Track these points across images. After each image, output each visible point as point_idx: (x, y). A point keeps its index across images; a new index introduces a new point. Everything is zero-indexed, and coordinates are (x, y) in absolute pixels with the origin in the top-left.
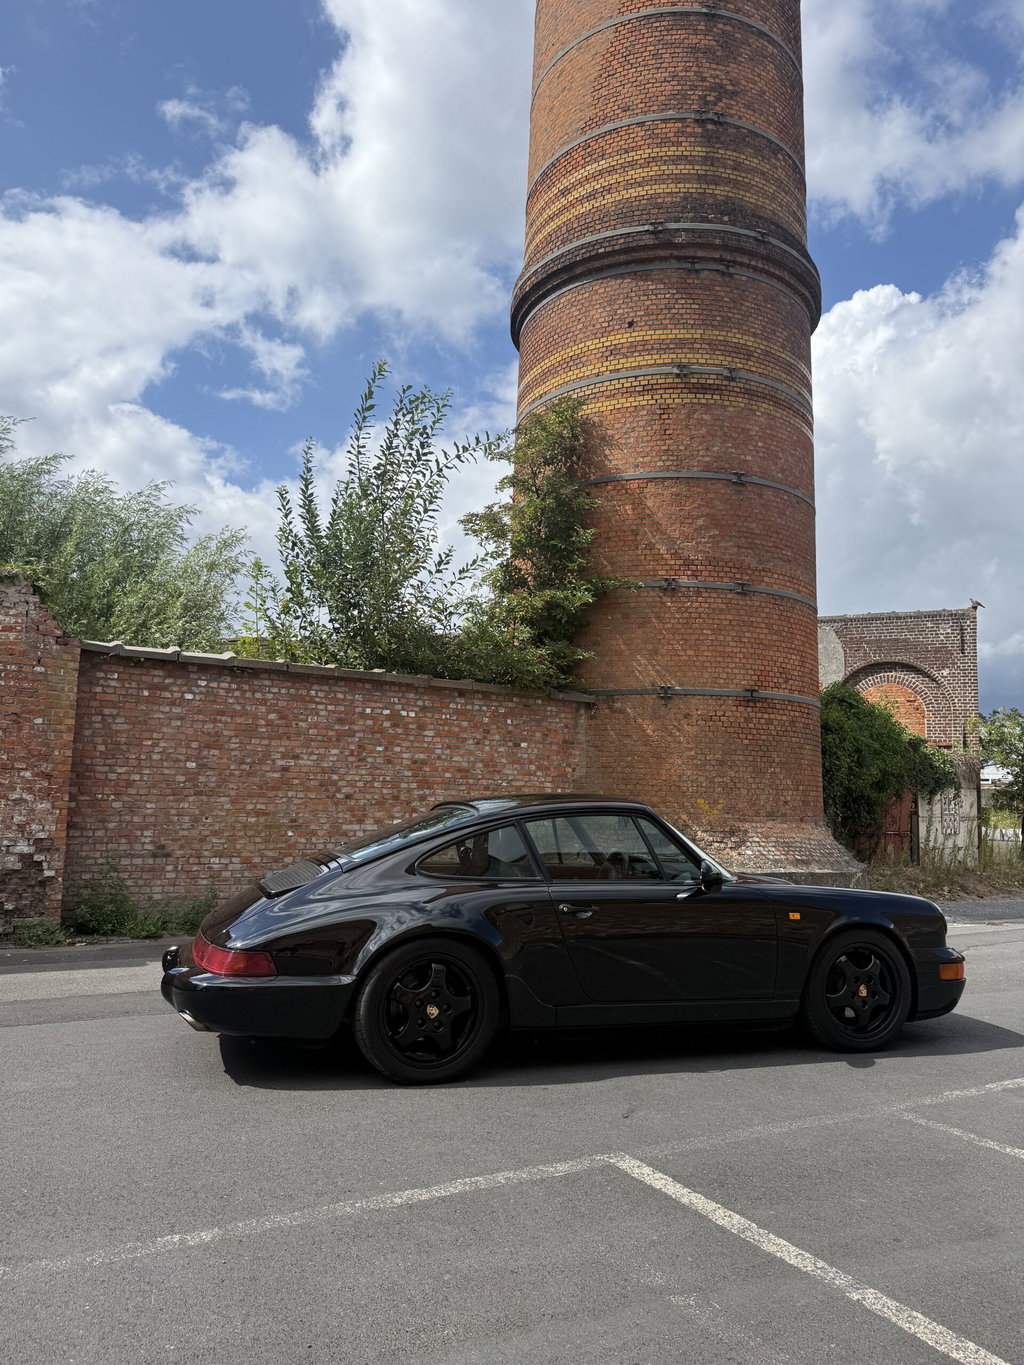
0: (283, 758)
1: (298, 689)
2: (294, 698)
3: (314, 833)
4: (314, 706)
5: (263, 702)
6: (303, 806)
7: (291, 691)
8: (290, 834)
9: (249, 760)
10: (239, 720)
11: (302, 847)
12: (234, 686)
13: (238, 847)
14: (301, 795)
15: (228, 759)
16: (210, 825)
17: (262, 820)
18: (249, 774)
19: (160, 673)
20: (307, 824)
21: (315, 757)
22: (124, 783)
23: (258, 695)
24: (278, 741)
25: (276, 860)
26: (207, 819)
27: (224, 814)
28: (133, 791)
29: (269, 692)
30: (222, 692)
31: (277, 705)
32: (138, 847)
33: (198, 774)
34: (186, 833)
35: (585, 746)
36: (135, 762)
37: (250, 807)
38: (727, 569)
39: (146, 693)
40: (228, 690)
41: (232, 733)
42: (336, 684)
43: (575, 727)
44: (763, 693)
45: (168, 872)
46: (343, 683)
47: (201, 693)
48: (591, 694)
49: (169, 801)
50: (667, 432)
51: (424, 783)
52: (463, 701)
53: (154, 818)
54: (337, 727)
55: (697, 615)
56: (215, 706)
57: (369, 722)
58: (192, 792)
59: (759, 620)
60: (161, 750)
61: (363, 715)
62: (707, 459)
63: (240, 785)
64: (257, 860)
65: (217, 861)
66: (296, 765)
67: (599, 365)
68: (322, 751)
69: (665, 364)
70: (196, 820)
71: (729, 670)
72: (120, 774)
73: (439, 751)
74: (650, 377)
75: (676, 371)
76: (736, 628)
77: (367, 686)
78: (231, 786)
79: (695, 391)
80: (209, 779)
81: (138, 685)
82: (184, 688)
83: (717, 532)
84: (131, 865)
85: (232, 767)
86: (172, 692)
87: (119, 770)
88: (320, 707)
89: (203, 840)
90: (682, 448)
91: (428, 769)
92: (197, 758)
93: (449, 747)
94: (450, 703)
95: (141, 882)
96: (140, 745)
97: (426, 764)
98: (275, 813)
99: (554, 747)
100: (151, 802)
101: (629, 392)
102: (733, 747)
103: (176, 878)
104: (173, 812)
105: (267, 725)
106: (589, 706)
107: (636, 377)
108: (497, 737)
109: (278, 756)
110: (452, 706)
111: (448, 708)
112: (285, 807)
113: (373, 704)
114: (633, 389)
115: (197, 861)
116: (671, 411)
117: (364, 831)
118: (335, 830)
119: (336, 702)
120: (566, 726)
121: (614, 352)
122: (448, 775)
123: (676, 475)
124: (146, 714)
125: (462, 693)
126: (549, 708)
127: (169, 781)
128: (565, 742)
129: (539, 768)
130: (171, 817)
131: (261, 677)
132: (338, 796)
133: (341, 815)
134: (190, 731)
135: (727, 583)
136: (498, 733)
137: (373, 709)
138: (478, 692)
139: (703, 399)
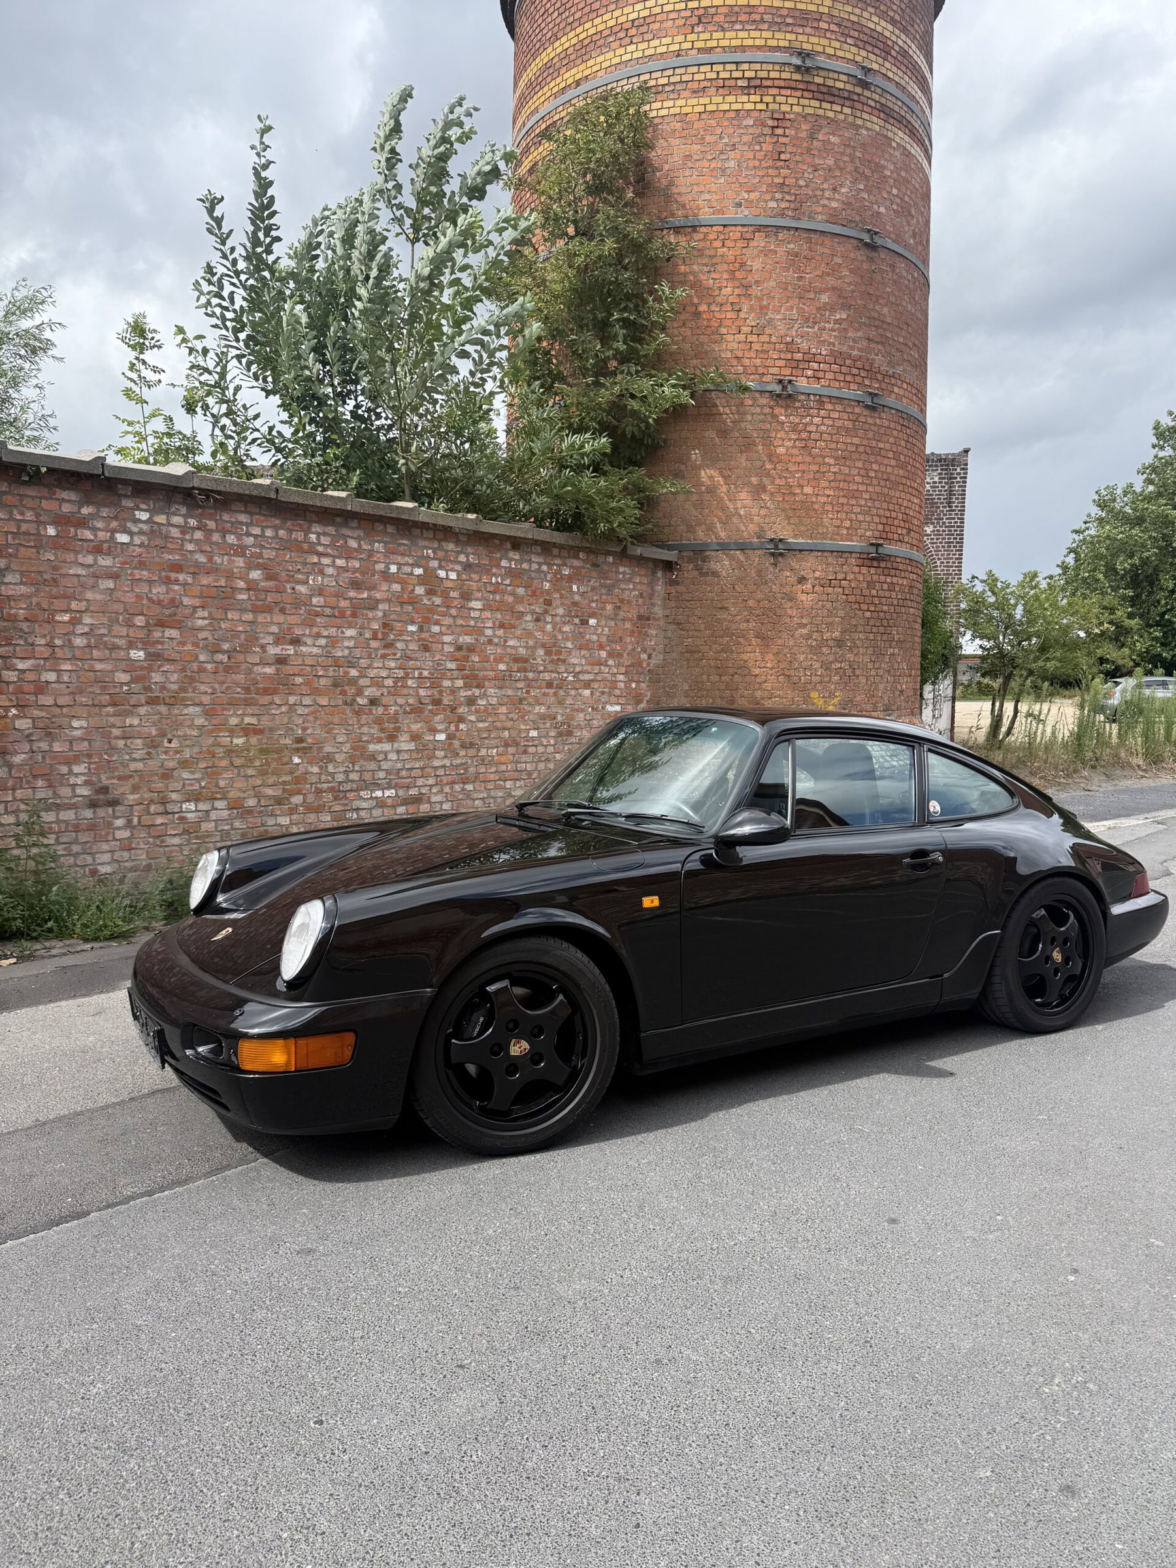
0: (277, 642)
1: (290, 531)
2: (287, 545)
3: (329, 758)
4: (316, 560)
5: (240, 550)
6: (311, 718)
7: (282, 533)
8: (296, 760)
9: (226, 646)
10: (205, 580)
11: (314, 779)
12: (192, 522)
13: (222, 783)
14: (307, 701)
15: (196, 645)
16: (177, 752)
17: (254, 740)
18: (228, 669)
19: (72, 495)
20: (320, 744)
21: (323, 642)
22: (31, 688)
23: (231, 539)
24: (268, 616)
25: (279, 801)
26: (170, 741)
27: (195, 733)
28: (47, 700)
29: (248, 534)
30: (175, 533)
31: (260, 555)
32: (65, 792)
33: (150, 669)
34: (140, 766)
35: (662, 623)
36: (47, 652)
37: (234, 721)
38: (855, 371)
39: (51, 531)
40: (184, 529)
41: (197, 602)
42: (345, 524)
43: (651, 596)
44: (889, 548)
45: (119, 828)
46: (354, 523)
47: (141, 532)
48: (670, 548)
49: (108, 715)
50: (783, 157)
51: (474, 680)
52: (517, 557)
53: (86, 743)
54: (352, 594)
55: (817, 436)
56: (167, 556)
57: (396, 587)
58: (143, 698)
59: (888, 446)
60: (86, 629)
61: (386, 576)
62: (834, 204)
63: (217, 686)
64: (251, 802)
65: (192, 807)
66: (296, 654)
67: (680, 38)
68: (333, 631)
69: (778, 48)
70: (152, 744)
71: (853, 516)
72: (23, 671)
73: (489, 632)
74: (758, 67)
75: (797, 61)
76: (864, 457)
77: (390, 529)
78: (203, 688)
79: (820, 96)
80: (166, 678)
81: (38, 515)
82: (114, 524)
83: (844, 316)
84: (58, 822)
85: (202, 658)
86: (94, 530)
87: (21, 665)
88: (326, 561)
89: (167, 775)
90: (802, 183)
91: (476, 659)
92: (146, 644)
93: (502, 626)
94: (501, 559)
95: (76, 848)
96: (50, 621)
97: (473, 651)
98: (271, 730)
99: (628, 625)
100: (78, 718)
101: (725, 87)
102: (854, 622)
103: (132, 837)
104: (116, 732)
105: (249, 589)
106: (668, 566)
107: (737, 63)
108: (561, 611)
109: (270, 639)
110: (504, 563)
111: (498, 566)
112: (286, 720)
113: (400, 559)
114: (732, 83)
115: (161, 809)
116: (788, 124)
117: (398, 752)
118: (359, 752)
119: (348, 555)
120: (641, 595)
121: (704, 20)
122: (502, 667)
123: (794, 224)
124: (55, 568)
125: (517, 544)
126: (621, 569)
127: (103, 682)
128: (640, 617)
129: (611, 655)
130: (113, 742)
131: (234, 507)
132: (360, 701)
133: (365, 729)
134: (130, 598)
135: (854, 392)
136: (563, 604)
137: (400, 565)
138: (536, 542)
139: (830, 111)
